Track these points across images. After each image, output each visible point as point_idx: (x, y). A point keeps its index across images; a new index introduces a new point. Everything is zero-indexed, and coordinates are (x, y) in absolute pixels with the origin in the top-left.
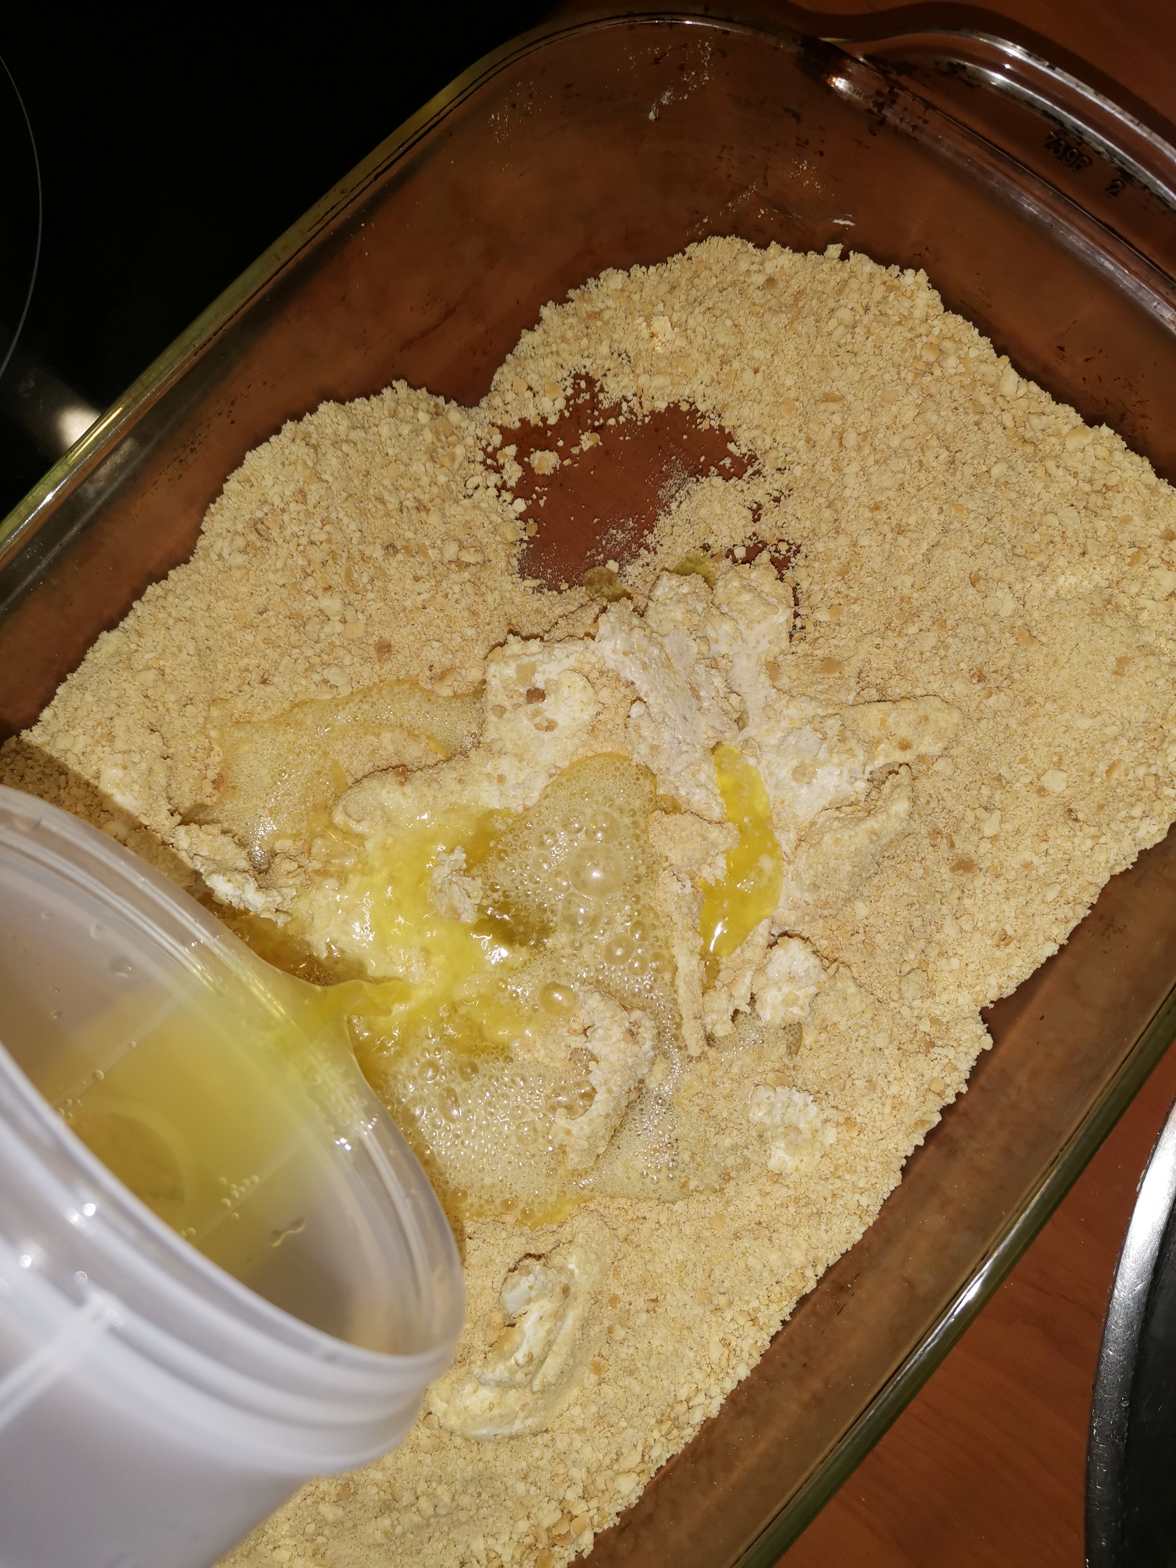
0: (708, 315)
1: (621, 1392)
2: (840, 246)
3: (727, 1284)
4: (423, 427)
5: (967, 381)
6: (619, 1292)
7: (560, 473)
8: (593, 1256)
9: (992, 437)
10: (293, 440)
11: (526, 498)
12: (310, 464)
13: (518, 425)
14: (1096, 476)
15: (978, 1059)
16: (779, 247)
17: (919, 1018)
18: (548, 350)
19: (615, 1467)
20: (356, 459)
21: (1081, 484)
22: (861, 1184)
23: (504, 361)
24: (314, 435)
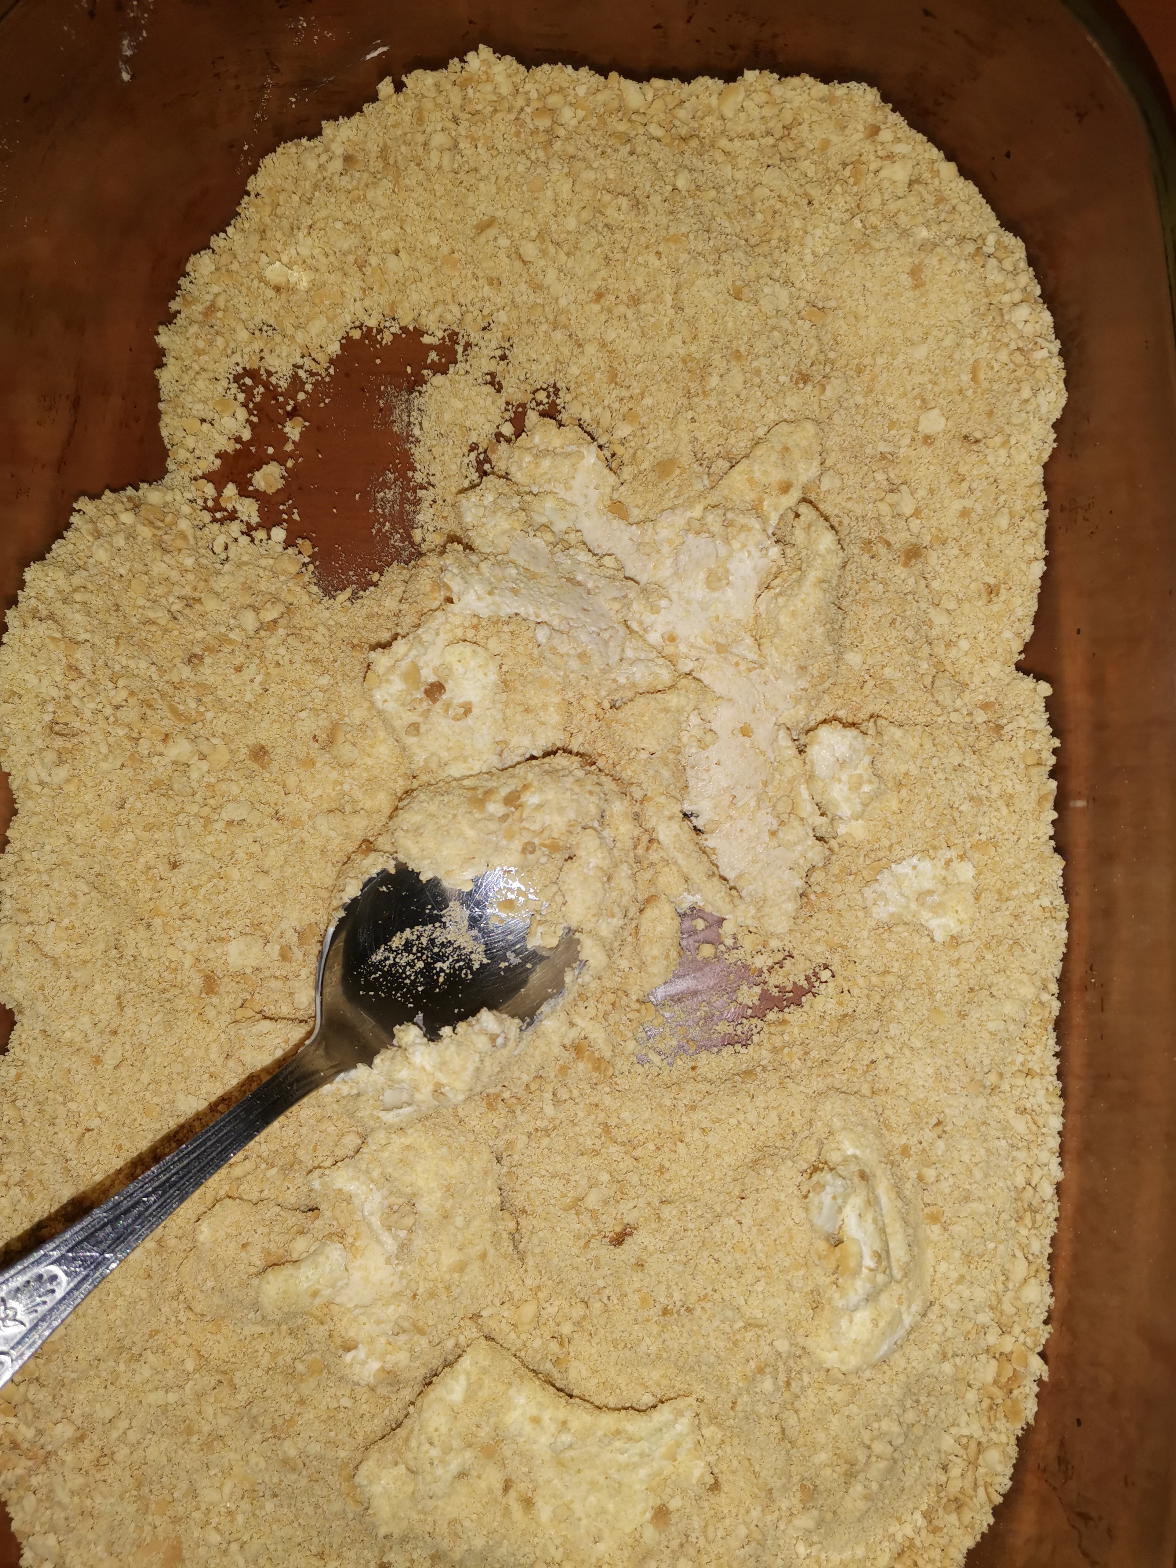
0: (314, 233)
1: (969, 1222)
2: (388, 79)
3: (987, 1061)
4: (133, 527)
5: (594, 122)
6: (903, 1141)
7: (291, 476)
8: (860, 1129)
9: (654, 156)
10: (25, 626)
11: (278, 524)
12: (58, 635)
13: (218, 462)
14: (771, 124)
15: (1048, 708)
16: (332, 123)
17: (970, 714)
18: (192, 373)
19: (1011, 1286)
20: (97, 601)
21: (763, 141)
22: (1032, 890)
23: (160, 412)
24: (41, 607)
